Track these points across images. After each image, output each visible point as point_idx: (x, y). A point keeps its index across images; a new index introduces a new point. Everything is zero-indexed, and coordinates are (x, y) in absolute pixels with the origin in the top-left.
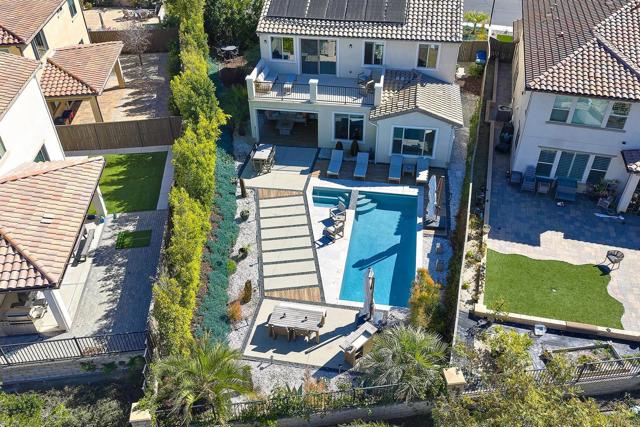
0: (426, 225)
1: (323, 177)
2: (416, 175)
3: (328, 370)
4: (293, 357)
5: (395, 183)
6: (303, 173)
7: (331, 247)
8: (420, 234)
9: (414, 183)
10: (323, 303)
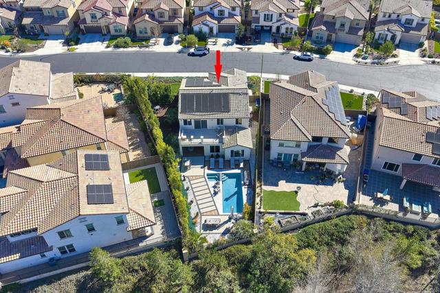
0: (245, 184)
1: (209, 169)
2: (239, 165)
3: (224, 234)
4: (214, 231)
5: (233, 169)
6: (202, 168)
7: (217, 196)
8: (243, 187)
9: (239, 168)
10: (219, 215)
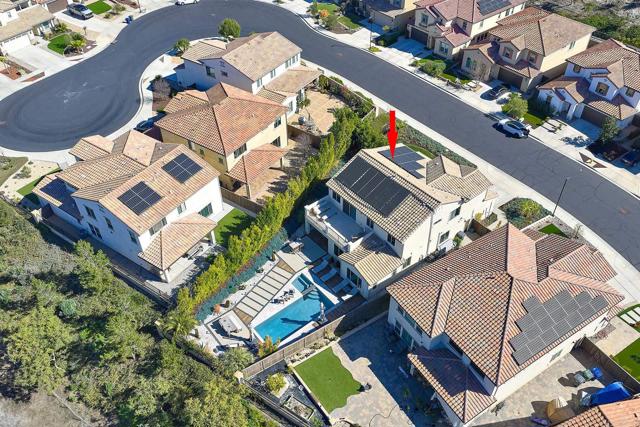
1: (310, 271)
2: (345, 295)
6: (307, 263)
7: (275, 305)
8: (313, 322)
10: (247, 325)
